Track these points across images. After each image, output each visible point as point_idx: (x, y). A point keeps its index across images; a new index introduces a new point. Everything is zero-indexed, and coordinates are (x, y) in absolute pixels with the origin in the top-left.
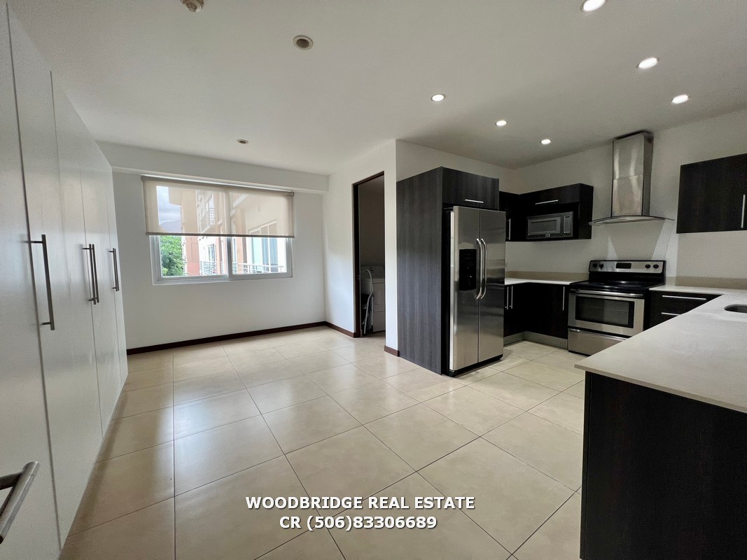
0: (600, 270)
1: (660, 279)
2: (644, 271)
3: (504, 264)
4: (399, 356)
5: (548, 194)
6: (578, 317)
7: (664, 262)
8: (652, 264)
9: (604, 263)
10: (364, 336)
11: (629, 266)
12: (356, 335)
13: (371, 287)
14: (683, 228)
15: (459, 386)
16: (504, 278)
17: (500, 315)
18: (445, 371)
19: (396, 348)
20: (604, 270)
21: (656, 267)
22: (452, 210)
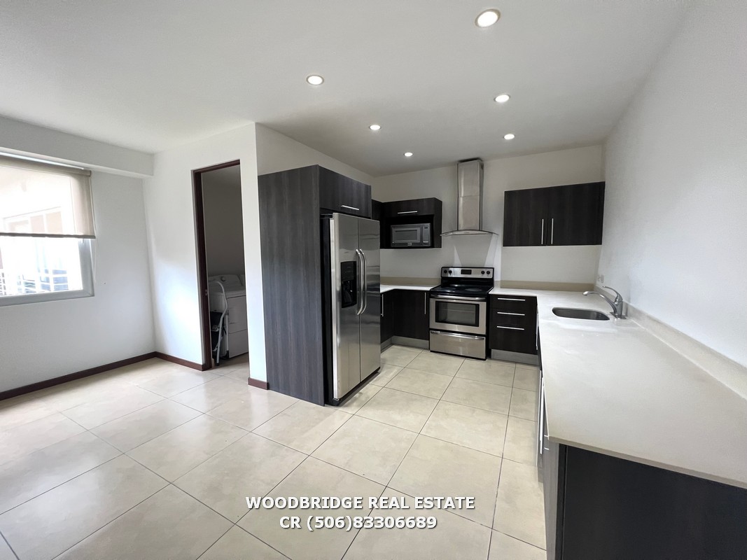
0: (449, 276)
1: (490, 283)
2: (480, 276)
3: (379, 270)
4: (268, 388)
5: (409, 204)
6: (437, 321)
7: (493, 269)
8: (486, 271)
9: (451, 269)
10: (218, 366)
11: (469, 272)
12: (206, 367)
13: (224, 302)
14: (508, 242)
15: (348, 416)
16: (379, 285)
17: (377, 323)
18: (328, 400)
19: (264, 379)
20: (453, 275)
21: (488, 273)
22: (331, 217)
